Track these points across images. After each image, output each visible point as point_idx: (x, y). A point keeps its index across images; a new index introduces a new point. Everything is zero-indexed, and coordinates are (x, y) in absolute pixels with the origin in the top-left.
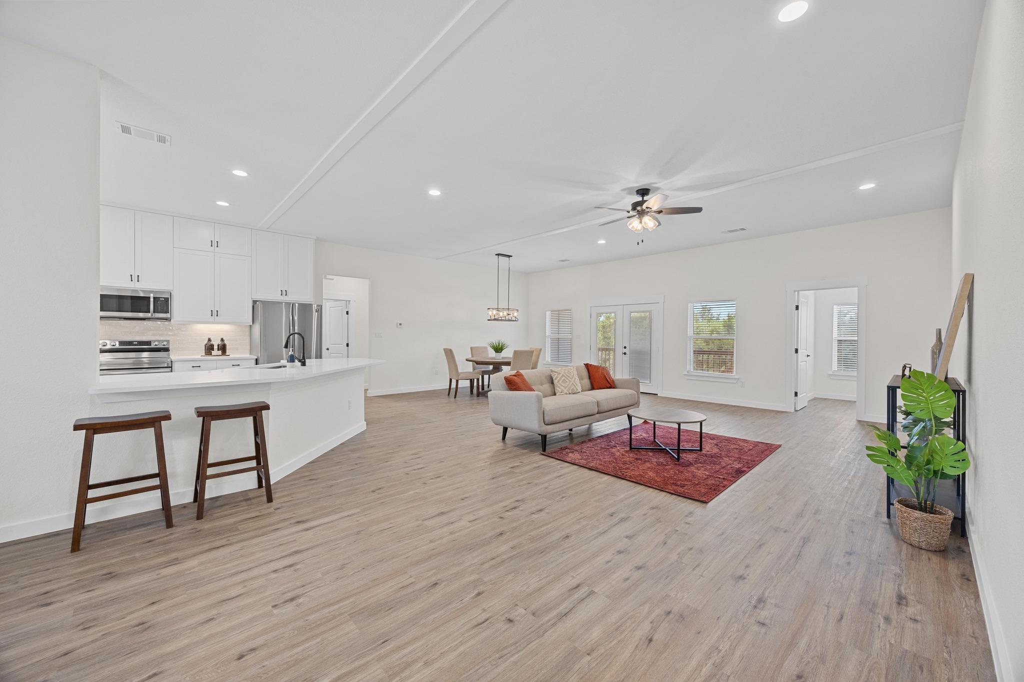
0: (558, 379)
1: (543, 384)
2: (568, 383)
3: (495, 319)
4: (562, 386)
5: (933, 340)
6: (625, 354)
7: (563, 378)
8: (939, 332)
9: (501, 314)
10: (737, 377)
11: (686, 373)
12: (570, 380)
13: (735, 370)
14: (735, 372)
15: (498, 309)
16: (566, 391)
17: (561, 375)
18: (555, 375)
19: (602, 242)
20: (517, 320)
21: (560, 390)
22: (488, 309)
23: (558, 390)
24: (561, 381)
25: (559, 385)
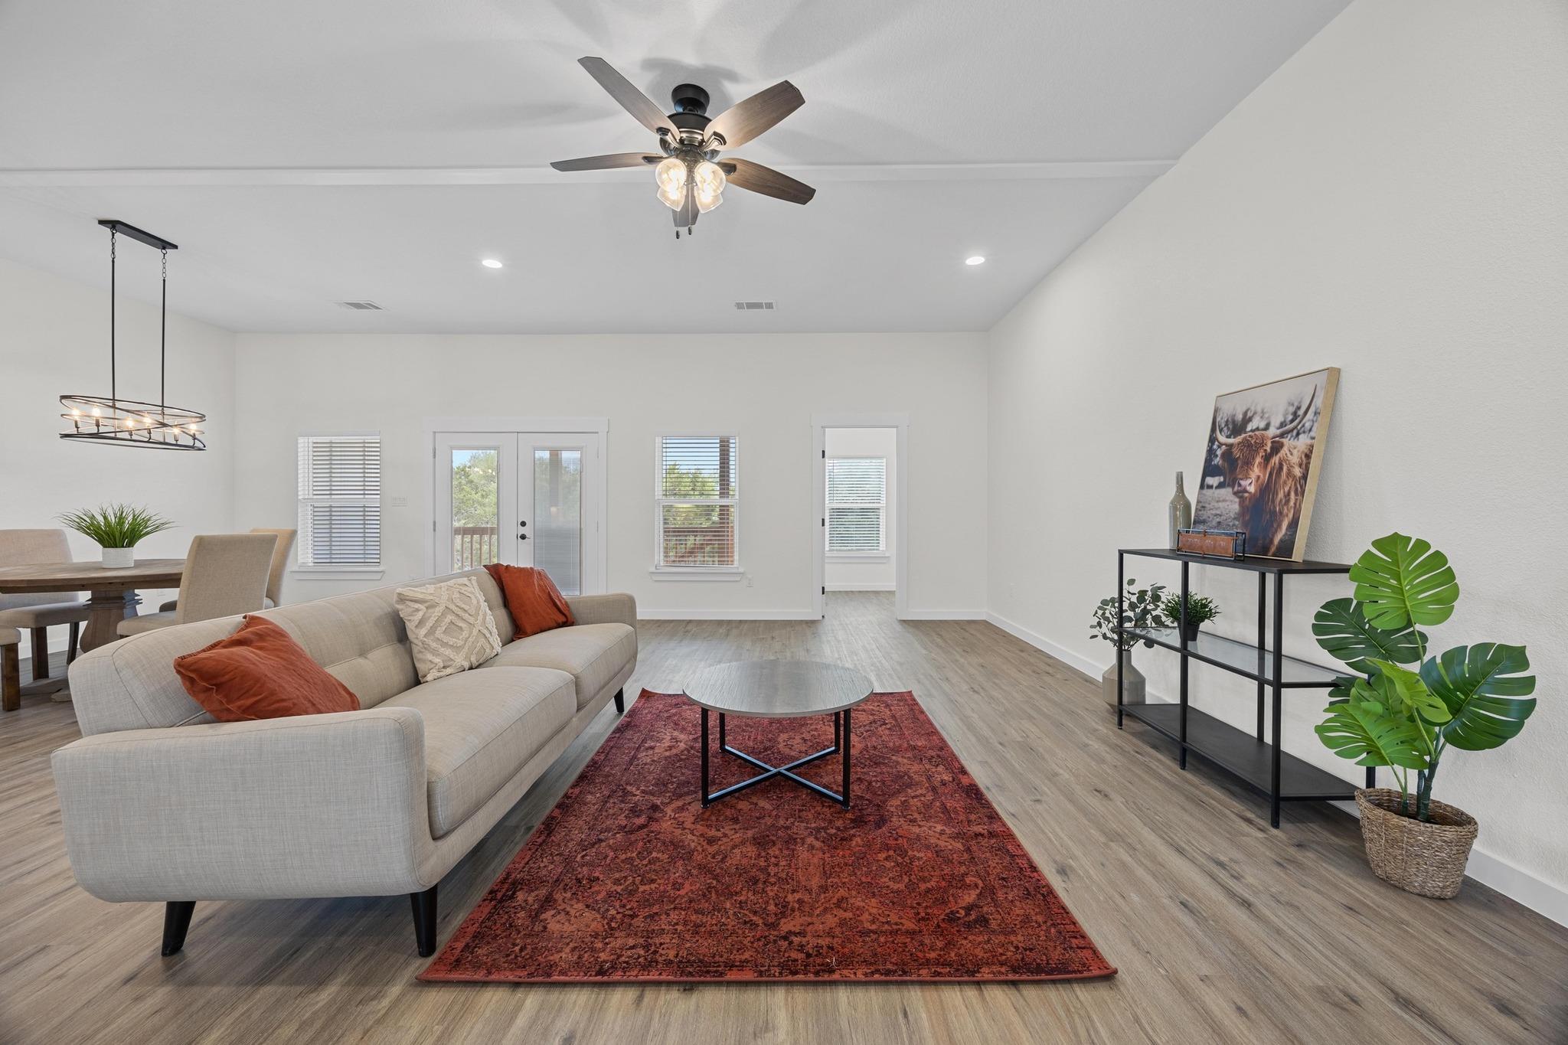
0: (429, 624)
1: (371, 649)
2: (465, 634)
3: (96, 436)
4: (445, 645)
5: (1172, 491)
6: (523, 537)
7: (450, 617)
8: (1180, 479)
9: (130, 423)
10: (741, 570)
11: (653, 569)
12: (471, 620)
13: (736, 557)
14: (736, 563)
15: (113, 403)
16: (461, 660)
17: (437, 612)
18: (418, 610)
19: (492, 263)
20: (198, 444)
21: (437, 660)
22: (63, 397)
23: (429, 662)
24: (439, 633)
25: (434, 645)
